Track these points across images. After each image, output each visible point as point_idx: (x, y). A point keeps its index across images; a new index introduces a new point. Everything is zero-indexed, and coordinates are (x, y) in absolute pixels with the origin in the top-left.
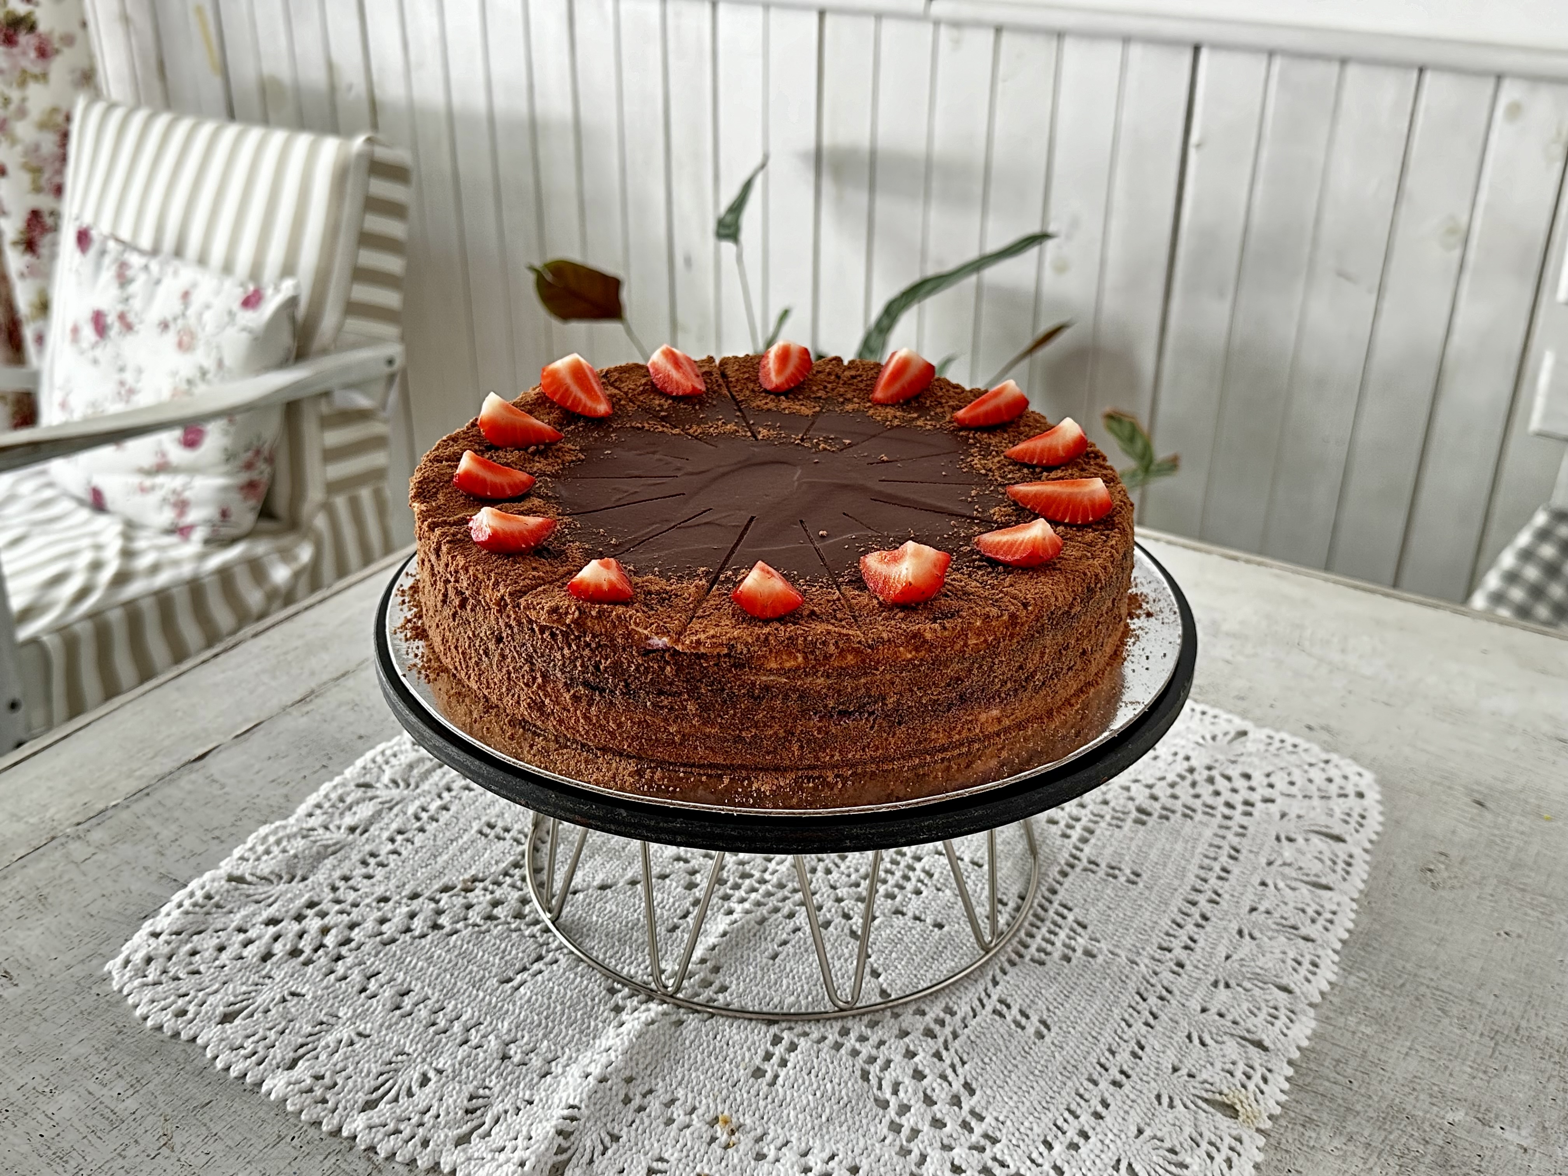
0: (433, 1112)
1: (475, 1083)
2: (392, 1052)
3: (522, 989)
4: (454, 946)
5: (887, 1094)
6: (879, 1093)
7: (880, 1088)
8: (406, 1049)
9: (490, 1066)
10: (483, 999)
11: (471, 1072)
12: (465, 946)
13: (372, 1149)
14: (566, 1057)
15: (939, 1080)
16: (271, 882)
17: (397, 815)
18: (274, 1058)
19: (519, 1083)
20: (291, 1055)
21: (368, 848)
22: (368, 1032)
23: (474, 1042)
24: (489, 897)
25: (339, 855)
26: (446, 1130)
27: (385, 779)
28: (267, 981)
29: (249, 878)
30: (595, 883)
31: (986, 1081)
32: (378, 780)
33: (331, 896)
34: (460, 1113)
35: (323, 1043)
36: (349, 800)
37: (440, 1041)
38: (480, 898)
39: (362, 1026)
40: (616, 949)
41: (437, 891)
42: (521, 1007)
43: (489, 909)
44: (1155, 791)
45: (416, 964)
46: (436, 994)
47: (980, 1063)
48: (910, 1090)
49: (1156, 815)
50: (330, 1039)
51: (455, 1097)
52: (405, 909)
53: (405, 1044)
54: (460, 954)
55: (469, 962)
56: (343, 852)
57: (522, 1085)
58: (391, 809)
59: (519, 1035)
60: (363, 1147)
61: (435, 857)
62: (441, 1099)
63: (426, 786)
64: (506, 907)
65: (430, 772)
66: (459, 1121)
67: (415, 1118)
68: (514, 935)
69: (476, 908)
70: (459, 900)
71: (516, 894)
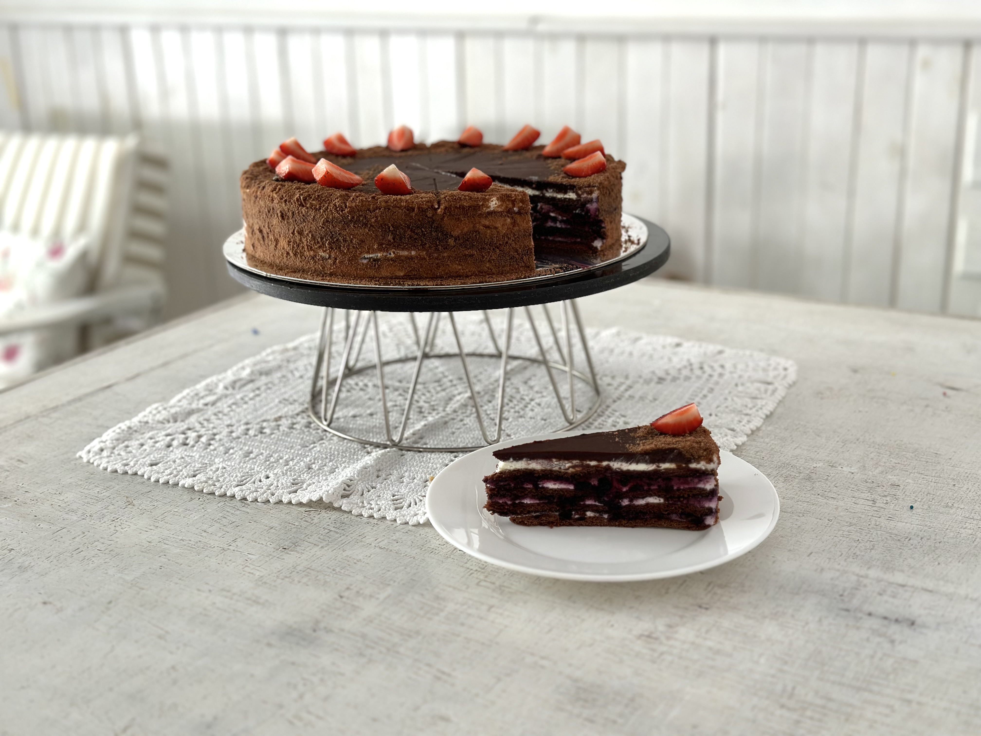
0: (275, 485)
1: (295, 476)
2: (247, 470)
4: (274, 438)
8: (255, 469)
9: (302, 471)
10: (294, 452)
11: (293, 473)
12: (280, 438)
13: (245, 499)
14: (342, 467)
16: (164, 423)
17: (230, 399)
18: (183, 474)
20: (192, 473)
21: (217, 410)
22: (233, 465)
23: (292, 464)
24: (289, 422)
25: (200, 413)
27: (221, 387)
28: (171, 453)
29: (151, 422)
30: (350, 415)
32: (216, 388)
33: (200, 426)
34: (289, 484)
35: (209, 469)
36: (201, 395)
37: (273, 465)
38: (286, 423)
39: (229, 463)
41: (259, 421)
42: (315, 453)
43: (291, 425)
45: (254, 444)
46: (268, 452)
50: (212, 468)
51: (285, 480)
52: (243, 428)
54: (277, 440)
55: (283, 442)
57: (321, 476)
58: (226, 397)
59: (316, 461)
60: (239, 499)
61: (256, 411)
62: (278, 481)
63: (245, 389)
64: (300, 424)
65: (246, 384)
66: (289, 487)
67: (265, 487)
68: (307, 433)
69: (283, 426)
70: (273, 424)
71: (305, 420)
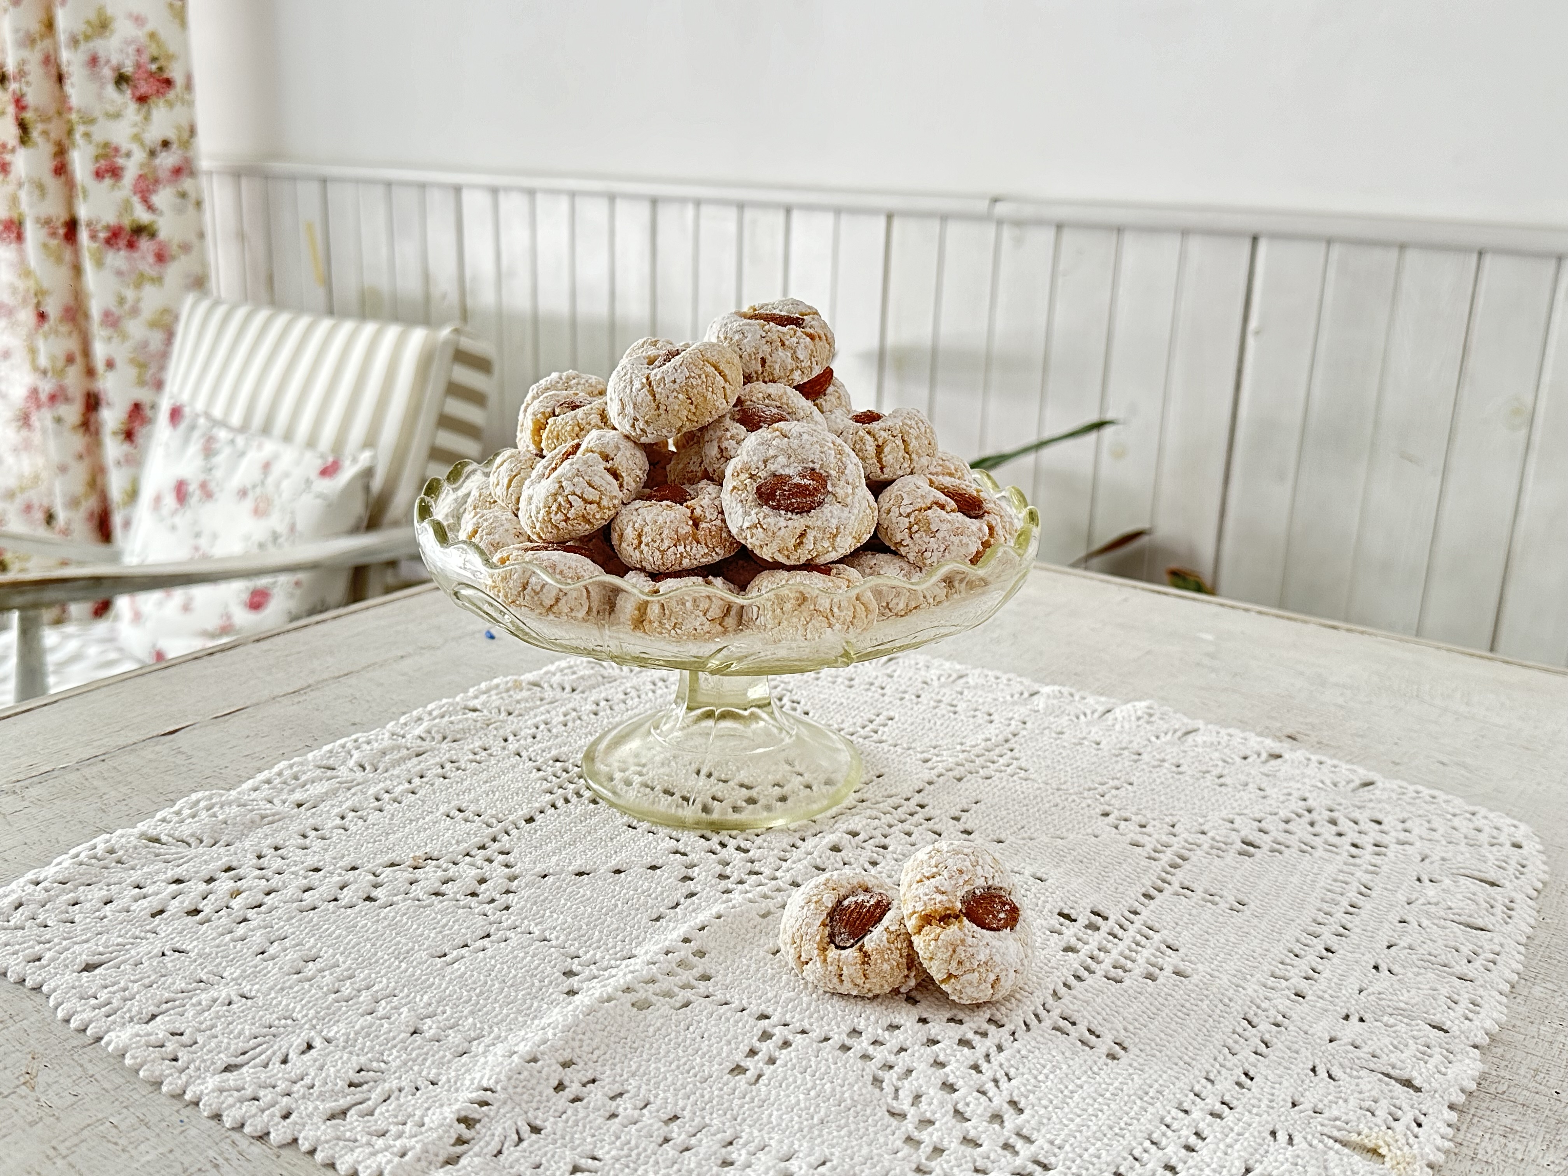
0: (308, 1081)
1: (369, 1055)
2: (275, 1016)
3: (456, 965)
4: (385, 918)
5: (904, 1104)
6: (895, 1103)
7: (896, 1098)
8: (294, 1015)
9: (394, 1038)
10: (406, 971)
11: (368, 1044)
12: (398, 918)
13: (217, 1117)
14: (492, 1035)
15: (975, 1094)
16: (189, 845)
17: (354, 794)
18: (129, 1010)
19: (425, 1059)
20: (153, 1009)
21: (311, 821)
22: (253, 993)
23: (381, 1012)
24: (440, 873)
25: (275, 825)
26: (318, 1103)
27: (351, 763)
28: (149, 935)
29: (164, 838)
30: (570, 868)
31: (1040, 1099)
32: (344, 763)
33: (255, 861)
34: (340, 1085)
35: (194, 1000)
36: (303, 778)
37: (340, 1008)
38: (430, 875)
39: (249, 987)
40: (582, 932)
41: (379, 865)
42: (450, 982)
43: (439, 884)
44: (1263, 825)
45: (334, 932)
46: (349, 962)
47: (1032, 1081)
48: (935, 1101)
49: (1266, 848)
50: (205, 997)
51: (339, 1067)
52: (336, 878)
53: (293, 1010)
54: (389, 925)
55: (397, 934)
56: (281, 823)
57: (428, 1063)
58: (349, 789)
59: (441, 1009)
60: (204, 1116)
61: (388, 834)
62: (321, 1068)
63: (396, 772)
64: (458, 883)
65: (404, 759)
66: (337, 1094)
67: (282, 1086)
68: (460, 911)
69: (421, 883)
70: (403, 875)
71: (474, 872)
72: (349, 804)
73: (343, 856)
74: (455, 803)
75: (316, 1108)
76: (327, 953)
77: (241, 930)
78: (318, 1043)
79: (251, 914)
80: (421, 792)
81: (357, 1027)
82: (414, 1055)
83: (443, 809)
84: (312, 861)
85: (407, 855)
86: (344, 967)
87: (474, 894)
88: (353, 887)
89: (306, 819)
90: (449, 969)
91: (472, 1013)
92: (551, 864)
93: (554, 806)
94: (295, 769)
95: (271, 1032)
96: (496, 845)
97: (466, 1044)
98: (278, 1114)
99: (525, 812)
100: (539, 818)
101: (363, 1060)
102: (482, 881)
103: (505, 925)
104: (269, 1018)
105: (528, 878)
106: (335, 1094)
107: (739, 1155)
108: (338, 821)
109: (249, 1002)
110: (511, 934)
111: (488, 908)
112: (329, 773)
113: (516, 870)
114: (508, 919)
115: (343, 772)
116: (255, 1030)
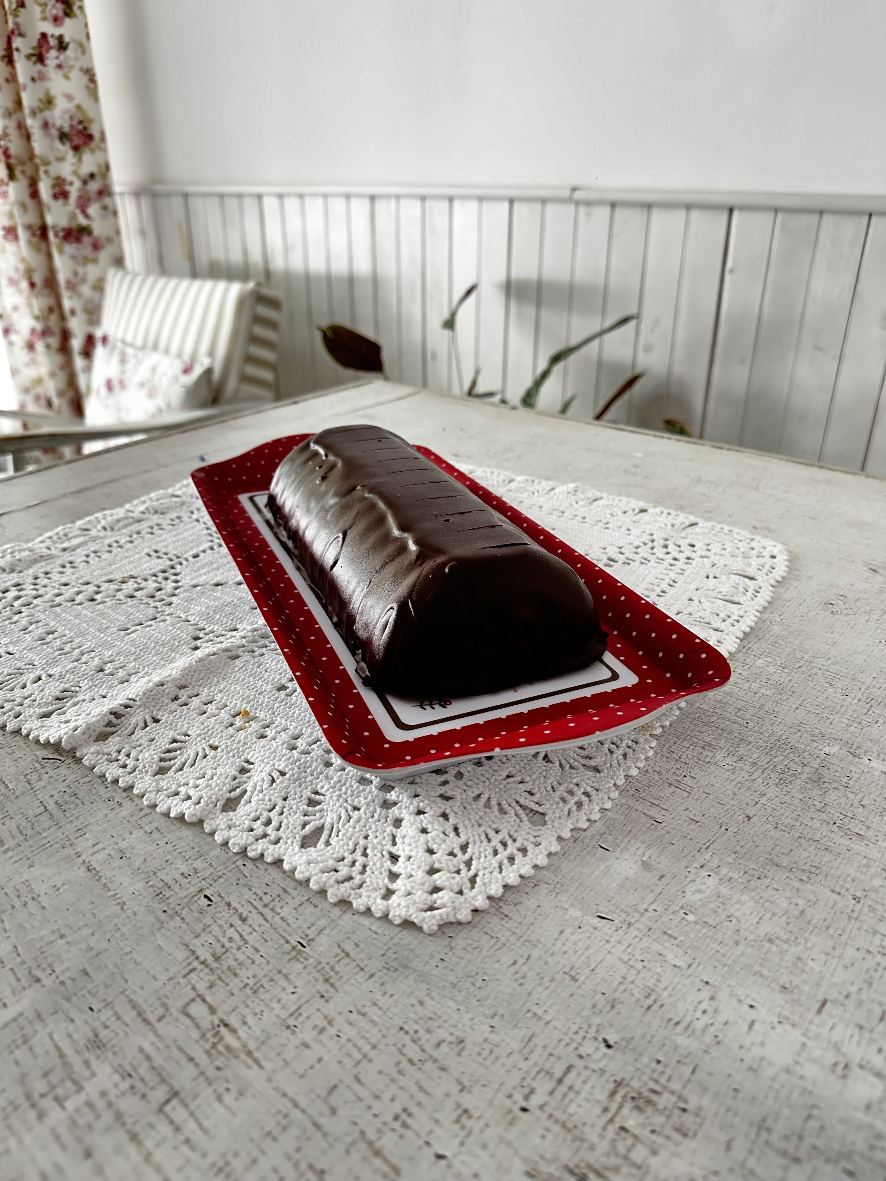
0: (33, 697)
3: (132, 634)
9: (87, 674)
14: (143, 672)
19: (102, 685)
21: (70, 559)
22: (14, 651)
24: (135, 585)
26: (37, 709)
27: (99, 527)
30: (212, 582)
34: (51, 699)
36: (70, 535)
38: (130, 586)
39: (12, 648)
40: (209, 616)
42: (126, 643)
52: (76, 589)
53: (35, 660)
55: (103, 618)
56: (52, 560)
57: (104, 687)
62: (42, 691)
63: (124, 531)
64: (144, 591)
65: (130, 524)
66: (48, 704)
67: (18, 700)
68: (142, 606)
69: (123, 591)
70: (113, 587)
71: (155, 585)
72: (93, 549)
73: (83, 577)
74: (154, 547)
75: (34, 712)
76: (60, 629)
77: (16, 618)
78: (44, 677)
79: (23, 609)
80: (136, 542)
81: (68, 668)
82: (97, 682)
83: (146, 551)
84: (64, 580)
85: (118, 576)
86: (68, 636)
87: (153, 597)
88: (84, 594)
89: (67, 557)
90: (128, 637)
91: (135, 660)
92: (201, 580)
93: (212, 548)
94: (67, 531)
95: (19, 672)
96: (173, 571)
97: (127, 677)
98: (12, 715)
99: (194, 551)
100: (202, 555)
101: (67, 686)
102: (160, 590)
103: (166, 613)
104: (19, 664)
105: (187, 587)
106: (47, 704)
107: (270, 733)
108: (85, 559)
109: (11, 656)
110: (168, 618)
111: (158, 604)
112: (86, 533)
113: (180, 584)
114: (168, 610)
115: (94, 533)
116: (10, 671)
